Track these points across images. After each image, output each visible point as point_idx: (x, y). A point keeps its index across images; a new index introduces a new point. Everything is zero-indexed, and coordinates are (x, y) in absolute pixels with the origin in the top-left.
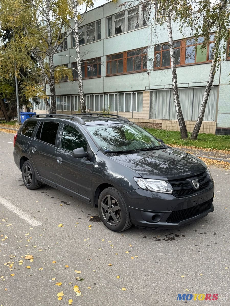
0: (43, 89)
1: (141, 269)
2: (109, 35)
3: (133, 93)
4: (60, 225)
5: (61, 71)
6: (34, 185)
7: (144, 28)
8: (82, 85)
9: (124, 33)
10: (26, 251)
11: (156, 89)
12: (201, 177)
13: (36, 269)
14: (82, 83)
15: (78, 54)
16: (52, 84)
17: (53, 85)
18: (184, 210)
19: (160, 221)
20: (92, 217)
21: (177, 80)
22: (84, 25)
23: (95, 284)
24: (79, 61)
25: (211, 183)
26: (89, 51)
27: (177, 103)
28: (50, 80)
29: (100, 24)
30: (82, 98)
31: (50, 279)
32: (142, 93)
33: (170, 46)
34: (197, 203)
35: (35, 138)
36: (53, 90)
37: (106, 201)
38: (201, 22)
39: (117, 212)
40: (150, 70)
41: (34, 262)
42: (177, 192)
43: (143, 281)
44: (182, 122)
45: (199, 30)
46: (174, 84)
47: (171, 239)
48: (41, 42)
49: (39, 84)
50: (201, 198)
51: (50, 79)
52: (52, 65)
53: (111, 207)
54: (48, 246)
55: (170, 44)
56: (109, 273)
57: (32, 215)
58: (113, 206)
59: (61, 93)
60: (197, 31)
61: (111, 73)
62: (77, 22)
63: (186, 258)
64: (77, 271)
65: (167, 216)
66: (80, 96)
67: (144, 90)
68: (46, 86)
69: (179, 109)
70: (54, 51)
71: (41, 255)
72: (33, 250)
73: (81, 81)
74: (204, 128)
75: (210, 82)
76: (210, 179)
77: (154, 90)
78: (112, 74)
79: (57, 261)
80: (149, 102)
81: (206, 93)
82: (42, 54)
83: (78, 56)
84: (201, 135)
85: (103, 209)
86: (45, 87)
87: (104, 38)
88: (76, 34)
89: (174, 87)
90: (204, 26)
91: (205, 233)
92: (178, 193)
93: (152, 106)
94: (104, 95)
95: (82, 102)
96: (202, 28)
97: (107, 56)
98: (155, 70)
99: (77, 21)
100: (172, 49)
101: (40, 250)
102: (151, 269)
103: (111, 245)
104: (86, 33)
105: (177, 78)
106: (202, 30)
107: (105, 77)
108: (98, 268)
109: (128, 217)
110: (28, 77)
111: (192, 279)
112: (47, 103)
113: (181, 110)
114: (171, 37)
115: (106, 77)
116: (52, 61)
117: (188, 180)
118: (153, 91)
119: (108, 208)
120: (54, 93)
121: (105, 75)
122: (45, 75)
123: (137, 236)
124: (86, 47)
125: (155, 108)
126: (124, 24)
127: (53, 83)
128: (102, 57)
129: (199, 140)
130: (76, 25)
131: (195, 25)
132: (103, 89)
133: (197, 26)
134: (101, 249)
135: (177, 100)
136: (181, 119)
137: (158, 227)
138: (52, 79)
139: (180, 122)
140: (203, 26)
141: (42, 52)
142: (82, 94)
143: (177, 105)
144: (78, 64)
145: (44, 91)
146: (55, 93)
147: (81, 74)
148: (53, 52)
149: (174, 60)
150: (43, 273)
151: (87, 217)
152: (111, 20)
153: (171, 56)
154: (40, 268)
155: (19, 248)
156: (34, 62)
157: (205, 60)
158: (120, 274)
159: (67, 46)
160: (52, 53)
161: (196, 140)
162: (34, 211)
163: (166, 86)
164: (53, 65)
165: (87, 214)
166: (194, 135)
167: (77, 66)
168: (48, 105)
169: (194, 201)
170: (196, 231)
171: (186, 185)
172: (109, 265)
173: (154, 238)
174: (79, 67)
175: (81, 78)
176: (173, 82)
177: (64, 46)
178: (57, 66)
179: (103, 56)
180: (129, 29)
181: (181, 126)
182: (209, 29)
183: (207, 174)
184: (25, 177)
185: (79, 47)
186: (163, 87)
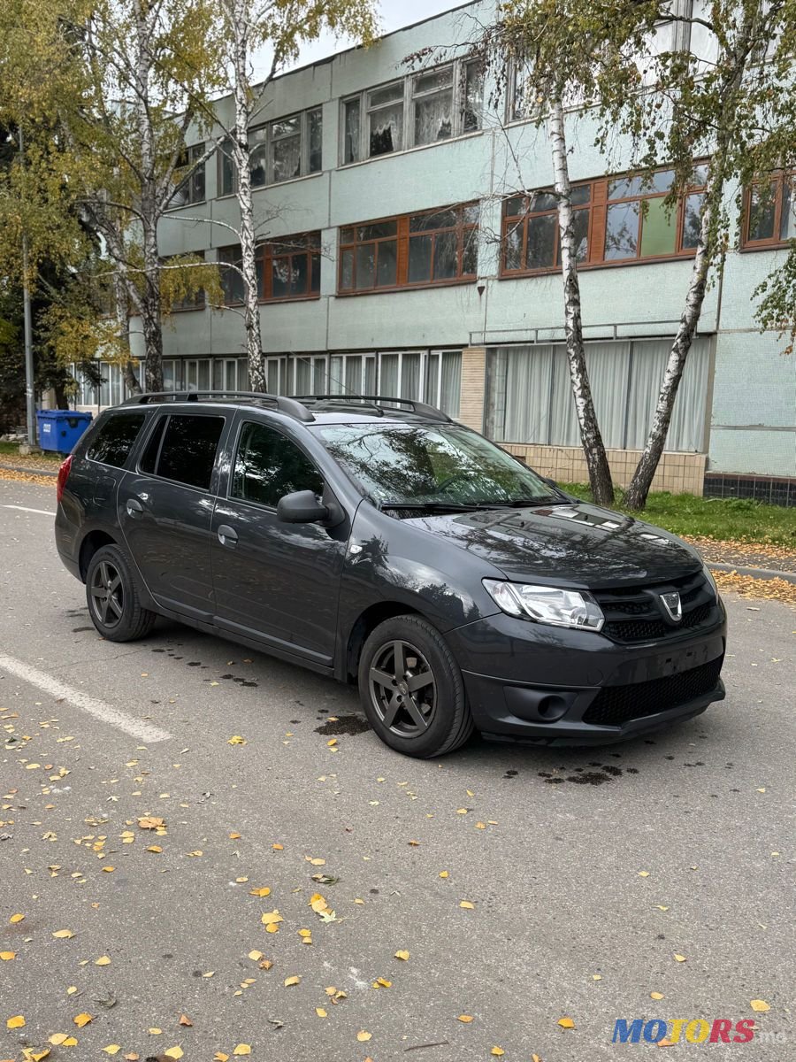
0: (119, 334)
1: (512, 854)
2: (351, 158)
3: (429, 353)
4: (236, 739)
5: (184, 274)
6: (130, 625)
7: (466, 138)
8: (258, 323)
9: (402, 152)
10: (139, 808)
11: (506, 341)
12: (688, 588)
13: (179, 853)
14: (257, 313)
15: (247, 217)
16: (151, 318)
17: (155, 320)
18: (638, 685)
19: (564, 718)
20: (333, 719)
21: (579, 310)
22: (266, 120)
23: (374, 891)
24: (249, 242)
25: (715, 611)
26: (284, 209)
27: (579, 385)
28: (146, 303)
29: (321, 119)
30: (256, 364)
31: (232, 880)
32: (460, 353)
33: (558, 196)
34: (675, 668)
35: (137, 468)
36: (154, 338)
37: (386, 661)
38: (664, 120)
39: (423, 695)
40: (485, 278)
41: (170, 838)
42: (618, 628)
43: (523, 885)
44: (595, 451)
45: (659, 145)
46: (571, 324)
47: (596, 779)
48: (115, 173)
49: (104, 315)
50: (687, 651)
51: (144, 301)
52: (153, 250)
53: (405, 677)
54: (208, 794)
55: (560, 190)
56: (414, 863)
57: (135, 713)
58: (411, 676)
59: (178, 350)
60: (652, 148)
61: (355, 287)
62: (244, 109)
63: (649, 828)
64: (313, 858)
65: (584, 702)
66: (250, 357)
67: (466, 346)
68: (129, 322)
69: (586, 406)
70: (159, 205)
71: (188, 819)
72: (159, 804)
73: (252, 308)
74: (666, 474)
75: (688, 321)
76: (715, 597)
77: (502, 346)
78: (358, 289)
79: (245, 832)
80: (482, 384)
81: (674, 357)
82: (118, 215)
83: (247, 224)
84: (655, 496)
85: (377, 685)
86: (128, 327)
87: (331, 168)
88: (239, 149)
89: (572, 333)
90: (675, 132)
91: (699, 764)
92: (619, 632)
93: (492, 400)
94: (330, 358)
95: (256, 377)
96: (666, 140)
97: (340, 227)
98: (503, 278)
99: (243, 105)
100: (567, 206)
101: (183, 805)
102: (543, 855)
103: (408, 793)
104: (269, 150)
105: (579, 304)
106: (669, 144)
107: (332, 299)
108: (377, 851)
109: (459, 705)
110: (67, 290)
111: (672, 880)
112: (131, 382)
113: (593, 409)
114: (564, 169)
115: (337, 297)
116: (152, 240)
117: (650, 592)
118: (496, 349)
119: (394, 682)
120: (159, 346)
121: (334, 293)
122: (129, 285)
123: (487, 771)
124: (274, 195)
125: (501, 406)
126: (402, 123)
127: (155, 314)
128: (322, 233)
129: (650, 510)
130: (241, 121)
131: (648, 128)
132: (327, 338)
133: (651, 132)
134: (377, 803)
135: (580, 376)
136: (592, 441)
137: (555, 738)
138: (151, 300)
139: (588, 451)
140: (672, 132)
141: (120, 207)
142: (256, 352)
143: (579, 393)
144: (244, 251)
145: (124, 341)
146: (161, 346)
147: (253, 286)
148: (156, 207)
149: (573, 243)
150: (205, 865)
151: (318, 718)
152: (358, 107)
153: (562, 230)
154: (194, 851)
155: (114, 798)
156: (90, 241)
157: (670, 250)
158: (449, 866)
159: (202, 191)
160: (152, 210)
161: (642, 510)
162: (140, 701)
163: (539, 331)
164: (156, 253)
165: (316, 711)
166: (635, 494)
167: (241, 257)
168: (136, 388)
169: (669, 660)
170: (671, 758)
171: (645, 608)
172: (411, 844)
173: (540, 775)
174: (248, 261)
175: (255, 298)
176: (567, 315)
177: (194, 191)
178: (168, 257)
179: (329, 228)
180: (418, 139)
181: (594, 462)
182: (692, 143)
183: (705, 581)
184: (97, 598)
185: (248, 193)
186: (529, 336)
